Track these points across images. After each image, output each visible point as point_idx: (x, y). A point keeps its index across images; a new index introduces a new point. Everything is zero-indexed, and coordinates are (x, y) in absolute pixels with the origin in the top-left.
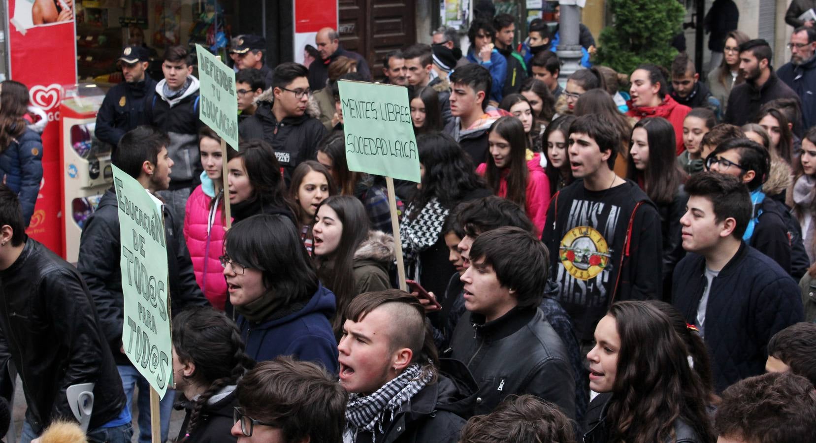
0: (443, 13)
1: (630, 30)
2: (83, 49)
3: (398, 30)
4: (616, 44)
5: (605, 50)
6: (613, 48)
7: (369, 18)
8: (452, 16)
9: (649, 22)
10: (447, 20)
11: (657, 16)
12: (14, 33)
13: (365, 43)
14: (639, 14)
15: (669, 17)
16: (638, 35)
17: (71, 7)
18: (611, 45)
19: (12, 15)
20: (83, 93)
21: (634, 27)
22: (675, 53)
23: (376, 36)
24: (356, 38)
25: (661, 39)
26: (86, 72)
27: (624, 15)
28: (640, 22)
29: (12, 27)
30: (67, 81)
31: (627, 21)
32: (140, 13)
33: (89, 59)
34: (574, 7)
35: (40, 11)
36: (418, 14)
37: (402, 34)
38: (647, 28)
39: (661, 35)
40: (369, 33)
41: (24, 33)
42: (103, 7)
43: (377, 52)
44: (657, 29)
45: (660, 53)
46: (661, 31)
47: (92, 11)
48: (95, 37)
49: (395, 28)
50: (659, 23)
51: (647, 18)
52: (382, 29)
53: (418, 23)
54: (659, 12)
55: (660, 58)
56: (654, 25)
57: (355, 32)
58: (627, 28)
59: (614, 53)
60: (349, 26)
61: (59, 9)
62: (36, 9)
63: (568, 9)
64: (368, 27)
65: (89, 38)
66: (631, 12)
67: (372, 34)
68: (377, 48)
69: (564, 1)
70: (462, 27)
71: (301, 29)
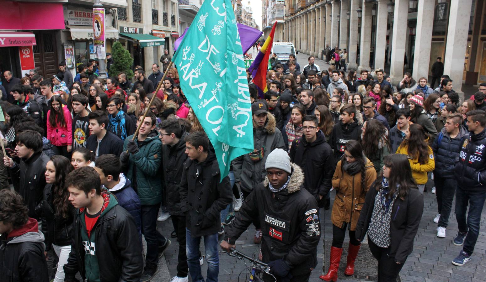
0: (66, 63)
1: (119, 65)
3: (54, 68)
4: (115, 69)
6: (115, 70)
7: (44, 65)
8: (69, 63)
10: (68, 65)
11: (126, 61)
13: (44, 72)
14: (121, 61)
15: (129, 61)
16: (121, 66)
21: (119, 64)
23: (47, 70)
24: (41, 71)
25: (127, 67)
28: (121, 63)
31: (117, 63)
34: (103, 59)
36: (59, 63)
37: (55, 69)
38: (123, 65)
39: (127, 66)
40: (44, 69)
43: (48, 74)
45: (127, 71)
46: (127, 65)
49: (53, 68)
50: (126, 63)
51: (123, 62)
52: (48, 68)
55: (127, 72)
57: (41, 69)
58: (118, 64)
59: (115, 72)
60: (39, 68)
63: (101, 60)
64: (44, 67)
66: (118, 60)
67: (46, 69)
68: (48, 73)
69: (100, 58)
70: (72, 66)
71: (24, 69)
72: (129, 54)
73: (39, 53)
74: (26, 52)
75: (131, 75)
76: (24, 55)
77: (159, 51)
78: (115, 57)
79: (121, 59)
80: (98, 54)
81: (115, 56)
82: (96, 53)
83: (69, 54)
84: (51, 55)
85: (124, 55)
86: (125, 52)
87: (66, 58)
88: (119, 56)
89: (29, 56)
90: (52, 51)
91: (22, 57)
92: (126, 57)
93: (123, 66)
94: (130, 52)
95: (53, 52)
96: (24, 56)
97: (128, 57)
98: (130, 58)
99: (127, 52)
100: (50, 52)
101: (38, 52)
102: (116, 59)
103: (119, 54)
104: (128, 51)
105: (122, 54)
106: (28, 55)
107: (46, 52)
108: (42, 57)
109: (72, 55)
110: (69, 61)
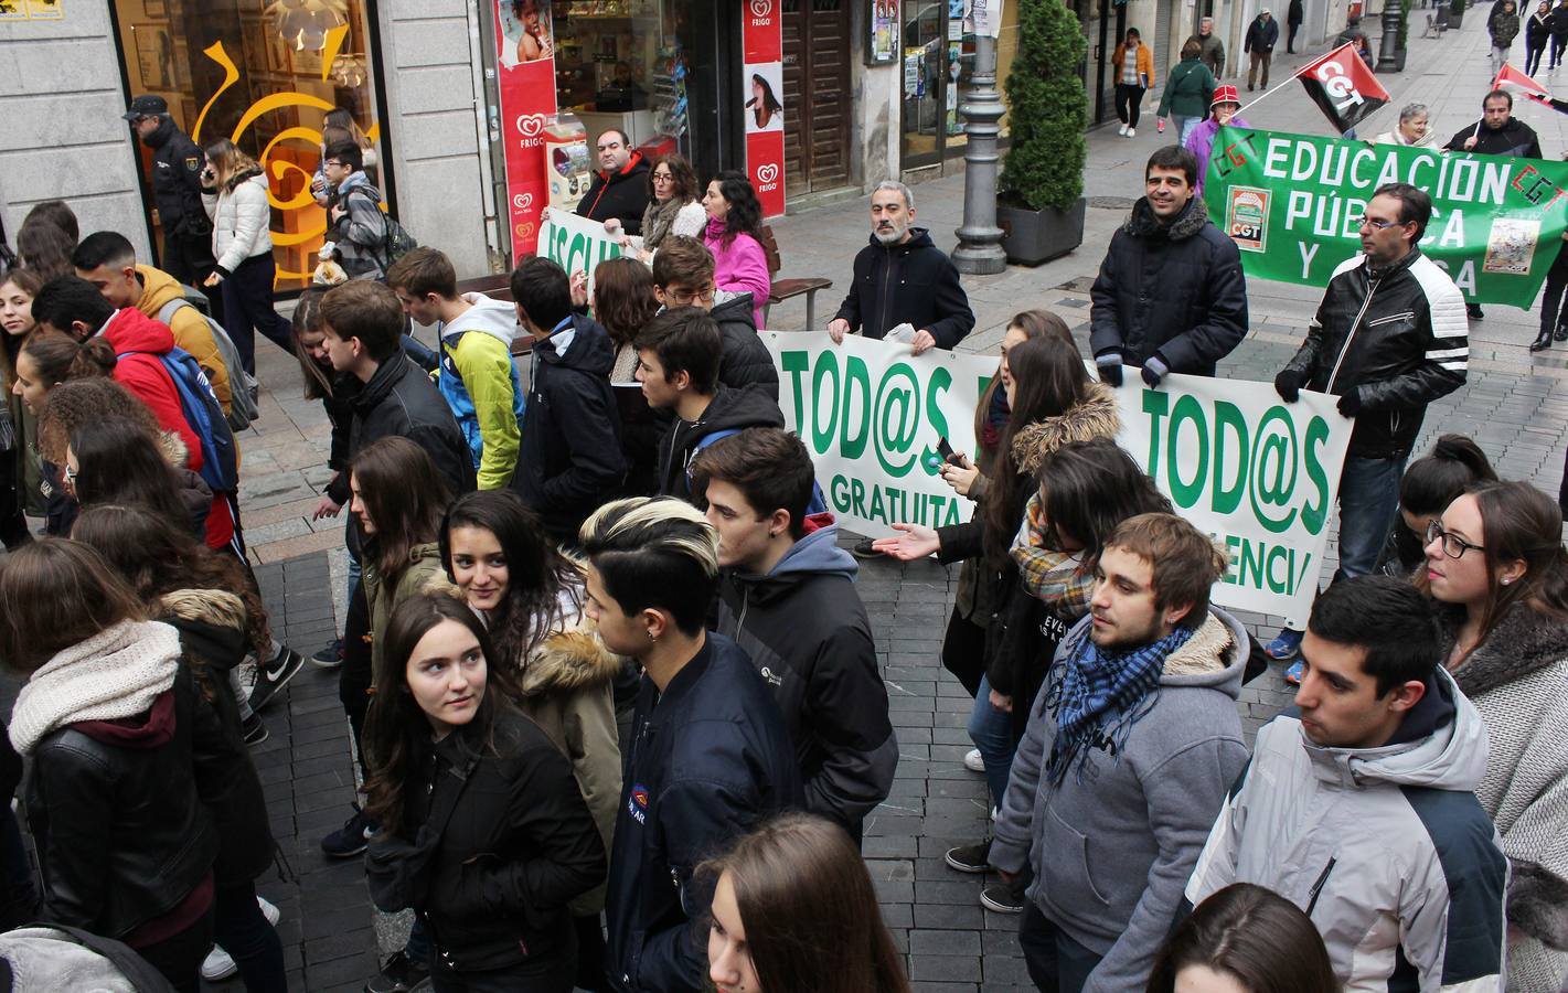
0: (874, 45)
1: (1039, 59)
2: (562, 83)
4: (1026, 72)
5: (1016, 77)
6: (1023, 75)
7: (809, 49)
8: (883, 47)
9: (1054, 52)
10: (878, 51)
11: (1062, 46)
12: (503, 70)
13: (806, 72)
14: (1046, 45)
15: (1073, 47)
17: (550, 46)
18: (1021, 72)
19: (500, 55)
20: (562, 120)
21: (1040, 56)
22: (1078, 81)
23: (815, 66)
24: (798, 68)
25: (1066, 67)
26: (564, 102)
27: (1033, 45)
28: (1047, 52)
29: (501, 65)
30: (549, 111)
31: (1033, 51)
32: (610, 50)
33: (568, 91)
34: (989, 38)
35: (524, 50)
36: (852, 45)
38: (1053, 58)
39: (1065, 63)
40: (809, 63)
41: (511, 69)
42: (577, 45)
44: (1061, 58)
45: (1064, 79)
46: (1066, 60)
47: (570, 49)
48: (573, 71)
49: (832, 58)
50: (1063, 53)
51: (1053, 48)
52: (821, 59)
53: (852, 55)
54: (1064, 43)
55: (1064, 83)
56: (1059, 55)
57: (797, 62)
58: (1036, 57)
59: (1024, 80)
60: (793, 57)
61: (540, 47)
62: (521, 49)
63: (983, 40)
64: (809, 57)
65: (567, 73)
66: (1039, 43)
67: (812, 64)
68: (817, 76)
69: (980, 32)
70: (891, 57)
71: (751, 61)
72: (1077, 21)
73: (797, 13)
74: (762, 9)
75: (1074, 94)
76: (756, 17)
77: (1175, 15)
78: (1031, 32)
79: (1049, 39)
80: (976, 20)
81: (1030, 27)
82: (971, 18)
83: (885, 17)
84: (832, 19)
85: (1060, 24)
86: (1063, 15)
87: (874, 30)
88: (1040, 30)
89: (767, 22)
90: (835, 8)
91: (748, 23)
92: (1065, 33)
93: (1052, 63)
94: (1079, 18)
95: (839, 11)
96: (756, 22)
97: (1071, 32)
98: (1080, 35)
99: (1069, 15)
100: (829, 9)
101: (795, 10)
102: (1032, 37)
103: (1044, 22)
104: (1073, 13)
105: (1051, 22)
106: (765, 17)
107: (816, 9)
108: (806, 25)
109: (895, 20)
110: (883, 39)
